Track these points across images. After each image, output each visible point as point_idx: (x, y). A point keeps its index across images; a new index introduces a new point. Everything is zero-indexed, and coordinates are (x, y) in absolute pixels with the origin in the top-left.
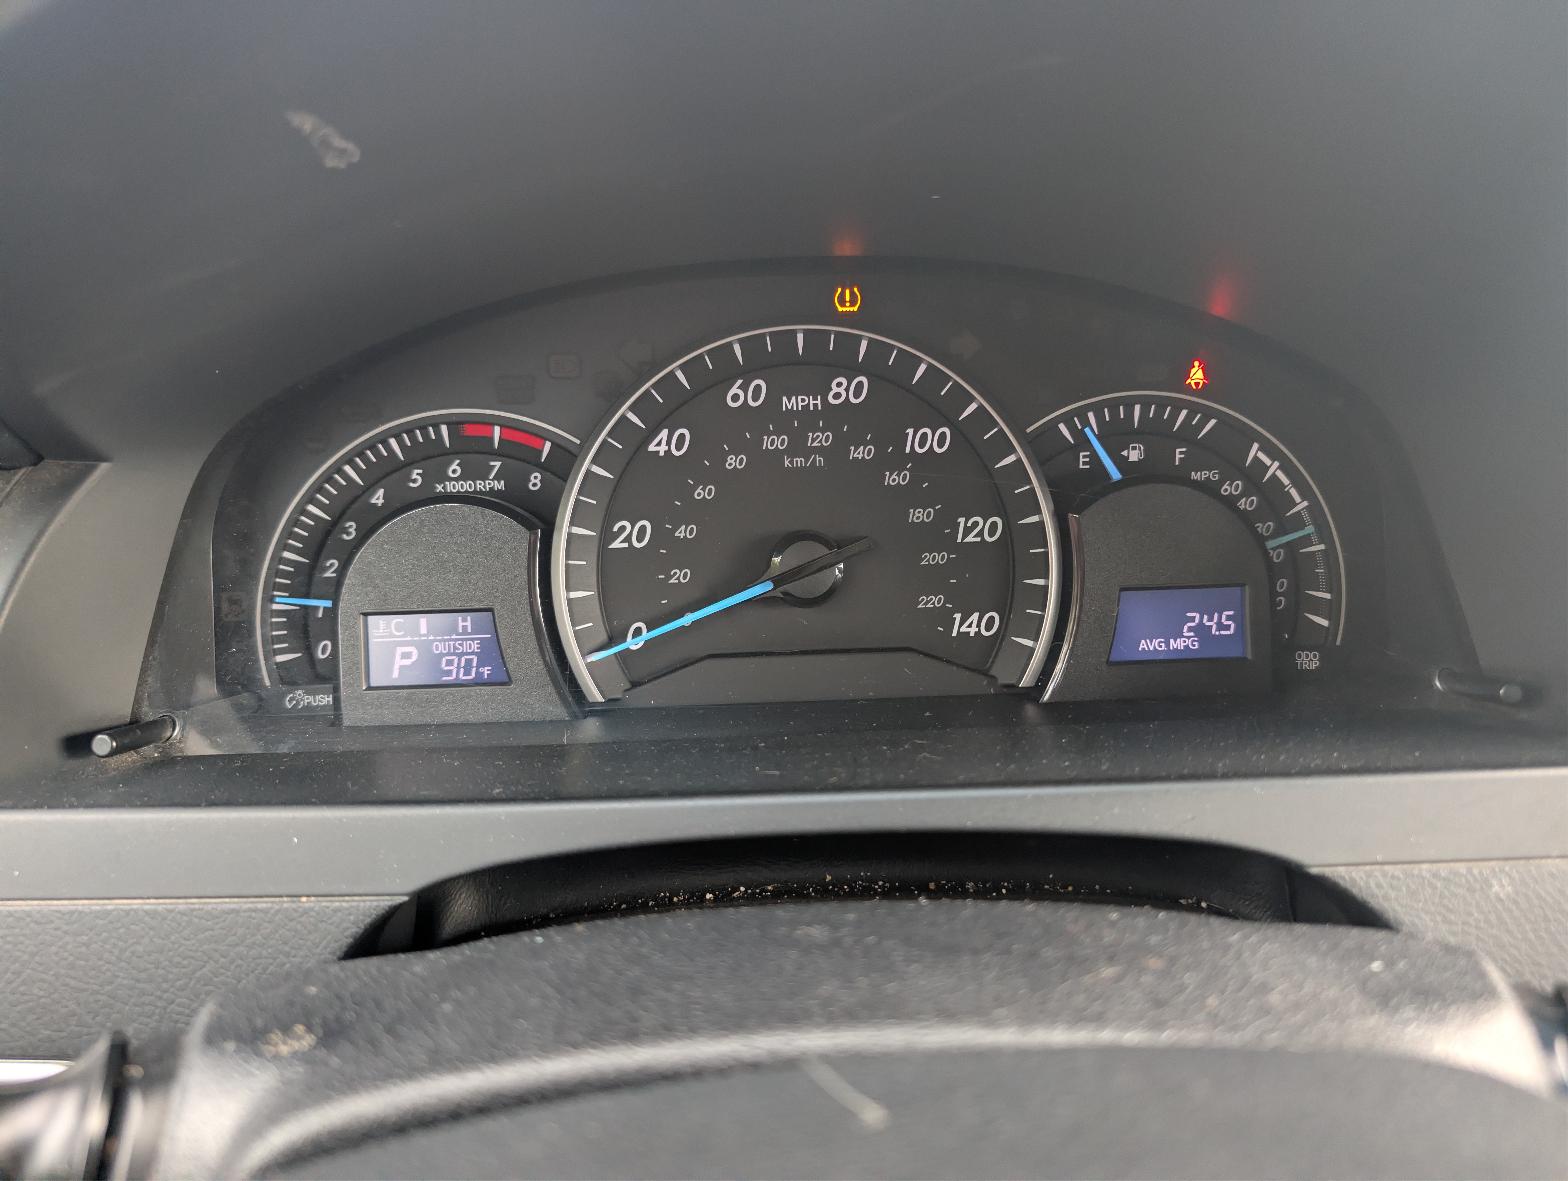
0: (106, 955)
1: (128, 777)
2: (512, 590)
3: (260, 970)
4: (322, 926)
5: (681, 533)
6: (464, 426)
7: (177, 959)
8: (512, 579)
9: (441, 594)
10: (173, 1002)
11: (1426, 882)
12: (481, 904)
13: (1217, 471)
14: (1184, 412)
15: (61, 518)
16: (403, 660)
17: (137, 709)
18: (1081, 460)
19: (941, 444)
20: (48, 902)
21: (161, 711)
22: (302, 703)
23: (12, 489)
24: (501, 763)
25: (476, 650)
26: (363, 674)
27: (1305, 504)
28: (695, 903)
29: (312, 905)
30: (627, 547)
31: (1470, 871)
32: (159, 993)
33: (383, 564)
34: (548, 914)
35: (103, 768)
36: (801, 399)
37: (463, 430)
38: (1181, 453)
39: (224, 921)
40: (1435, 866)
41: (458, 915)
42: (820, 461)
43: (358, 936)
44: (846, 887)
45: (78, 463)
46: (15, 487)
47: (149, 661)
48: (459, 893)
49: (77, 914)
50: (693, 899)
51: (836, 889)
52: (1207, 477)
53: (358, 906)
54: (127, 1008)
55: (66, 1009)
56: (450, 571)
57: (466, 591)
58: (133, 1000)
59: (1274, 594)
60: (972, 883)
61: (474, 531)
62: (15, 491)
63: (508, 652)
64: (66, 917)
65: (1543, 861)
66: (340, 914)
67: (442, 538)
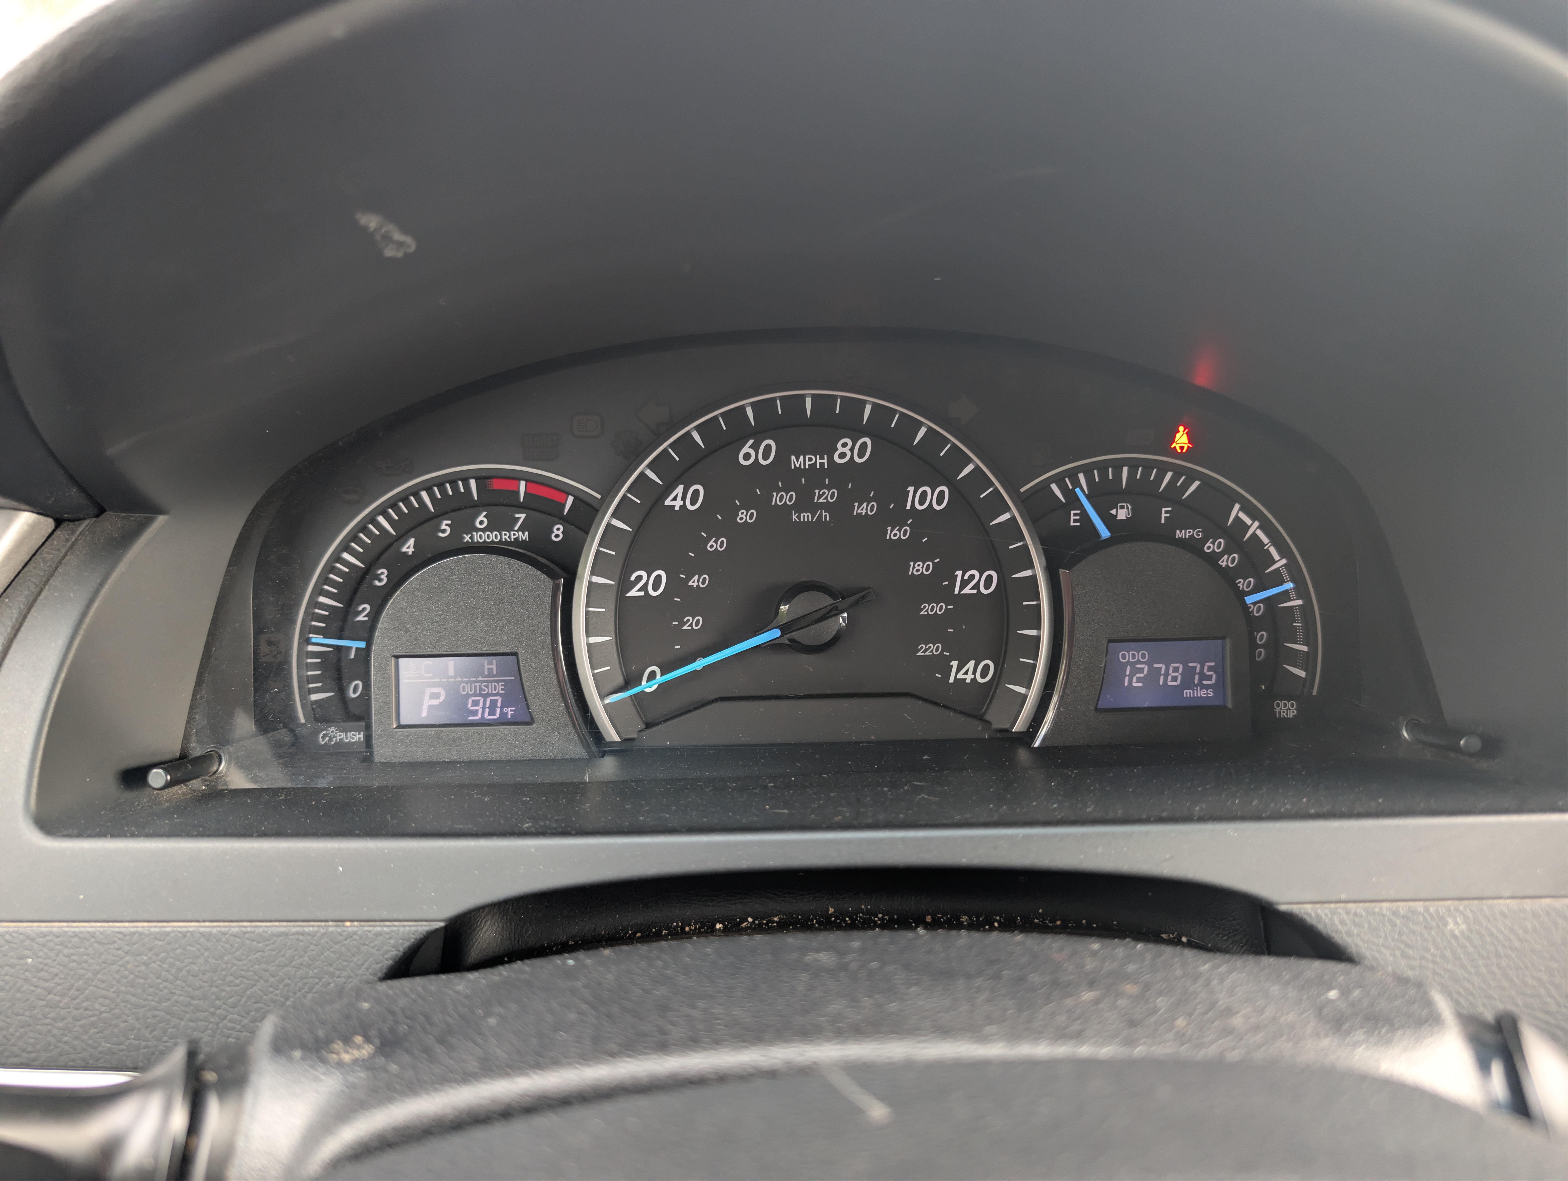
0: (164, 974)
1: (180, 808)
2: (536, 635)
3: (306, 989)
4: (364, 949)
5: (694, 582)
6: (491, 480)
7: (230, 978)
8: (535, 625)
9: (468, 638)
10: (225, 1018)
11: (1386, 918)
12: (505, 932)
13: (1200, 530)
14: (1169, 475)
15: (122, 567)
16: (431, 700)
17: (186, 745)
18: (1072, 518)
19: (940, 502)
20: (111, 924)
21: (208, 747)
22: (335, 739)
23: (76, 540)
24: (528, 799)
25: (501, 692)
26: (394, 713)
27: (1284, 561)
28: (706, 932)
29: (355, 929)
30: (643, 595)
31: (1427, 910)
32: (212, 1009)
33: (414, 610)
34: (567, 942)
35: (156, 800)
36: (809, 458)
37: (491, 484)
38: (1166, 512)
39: (274, 943)
40: (1395, 904)
41: (483, 941)
42: (826, 516)
43: (397, 959)
44: (847, 919)
45: (137, 515)
46: (79, 538)
47: (196, 699)
48: (484, 921)
49: (137, 935)
50: (704, 929)
51: (838, 921)
52: (1190, 535)
53: (398, 930)
54: (183, 1023)
55: (126, 1024)
56: (478, 617)
57: (492, 636)
58: (188, 1016)
59: (1253, 645)
60: (966, 916)
61: (501, 580)
62: (79, 541)
63: (531, 694)
64: (127, 938)
65: (1495, 901)
66: (381, 938)
67: (470, 586)
